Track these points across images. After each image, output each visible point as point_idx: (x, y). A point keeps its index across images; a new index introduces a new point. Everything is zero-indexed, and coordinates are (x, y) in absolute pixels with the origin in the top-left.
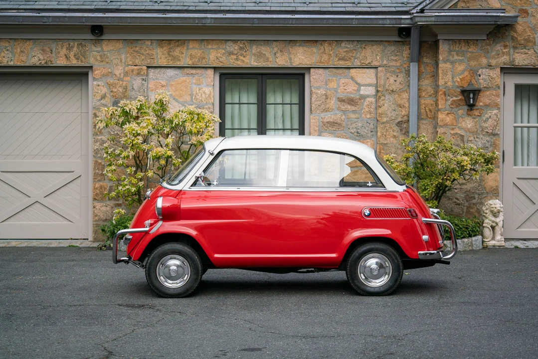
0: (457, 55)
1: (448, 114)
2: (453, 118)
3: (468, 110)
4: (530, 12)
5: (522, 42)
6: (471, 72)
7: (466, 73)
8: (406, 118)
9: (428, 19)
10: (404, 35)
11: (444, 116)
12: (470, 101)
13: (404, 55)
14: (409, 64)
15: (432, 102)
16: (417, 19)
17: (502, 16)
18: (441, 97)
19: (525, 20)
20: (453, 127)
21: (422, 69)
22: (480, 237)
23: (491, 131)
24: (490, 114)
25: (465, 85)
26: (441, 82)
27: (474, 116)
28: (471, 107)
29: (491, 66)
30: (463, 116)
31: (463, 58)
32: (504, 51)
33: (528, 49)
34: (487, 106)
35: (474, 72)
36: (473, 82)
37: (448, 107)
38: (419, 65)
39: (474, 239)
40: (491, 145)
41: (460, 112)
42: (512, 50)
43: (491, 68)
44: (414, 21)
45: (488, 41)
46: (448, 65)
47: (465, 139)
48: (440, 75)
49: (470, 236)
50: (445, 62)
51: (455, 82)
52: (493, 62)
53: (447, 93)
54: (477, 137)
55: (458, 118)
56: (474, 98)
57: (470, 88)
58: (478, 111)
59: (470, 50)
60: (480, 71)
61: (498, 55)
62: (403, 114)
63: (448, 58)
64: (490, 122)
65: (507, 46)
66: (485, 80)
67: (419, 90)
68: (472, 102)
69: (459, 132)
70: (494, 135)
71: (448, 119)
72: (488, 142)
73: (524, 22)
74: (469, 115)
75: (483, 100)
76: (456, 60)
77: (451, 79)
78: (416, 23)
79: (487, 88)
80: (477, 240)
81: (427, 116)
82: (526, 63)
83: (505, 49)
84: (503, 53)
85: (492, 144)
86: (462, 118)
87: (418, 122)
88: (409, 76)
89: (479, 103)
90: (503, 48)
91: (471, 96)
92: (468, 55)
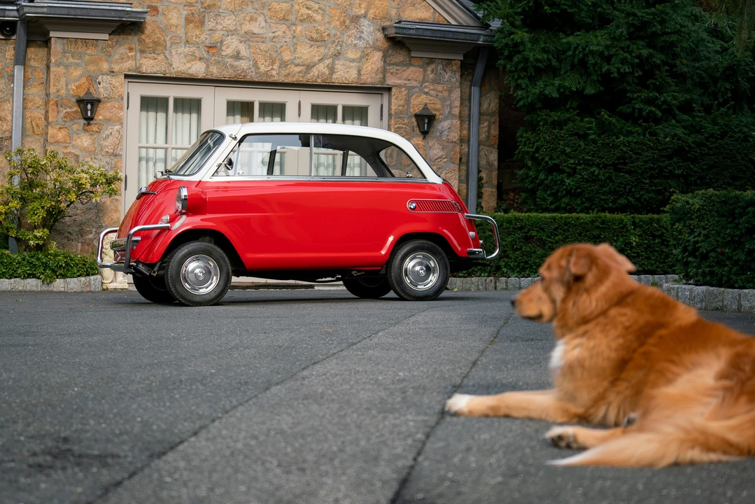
0: (73, 57)
1: (60, 128)
2: (67, 133)
3: (84, 124)
4: (160, 10)
5: (151, 45)
6: (90, 78)
7: (84, 80)
8: (7, 134)
9: (39, 10)
10: (7, 31)
11: (55, 131)
12: (87, 114)
13: (6, 56)
14: (14, 68)
15: (40, 115)
16: (26, 10)
17: (128, 11)
18: (51, 107)
19: (154, 18)
20: (67, 145)
21: (29, 73)
22: (99, 276)
23: (112, 151)
24: (111, 130)
25: (82, 94)
26: (52, 90)
27: (92, 133)
28: (89, 120)
29: (113, 72)
30: (79, 132)
31: (80, 61)
32: (129, 54)
33: (158, 54)
34: (108, 120)
35: (92, 79)
36: (92, 90)
37: (60, 120)
38: (24, 69)
39: (92, 277)
40: (111, 168)
41: (75, 127)
42: (138, 54)
43: (113, 74)
44: (21, 12)
45: (110, 42)
46: (61, 69)
47: (81, 159)
48: (52, 80)
49: (88, 275)
50: (58, 65)
51: (69, 90)
52: (116, 68)
53: (59, 103)
54: (95, 158)
55: (73, 134)
56: (92, 110)
57: (88, 98)
58: (97, 126)
59: (89, 52)
60: (100, 79)
61: (122, 59)
62: (4, 129)
63: (61, 61)
64: (111, 139)
65: (133, 49)
66: (106, 89)
67: (24, 99)
68: (89, 115)
69: (73, 151)
70: (116, 155)
71: (61, 135)
72: (108, 164)
73: (153, 22)
74: (86, 131)
75: (102, 114)
76: (72, 63)
77: (64, 86)
78: (25, 14)
79: (109, 99)
80: (97, 279)
81: (34, 132)
82: (155, 70)
83: (130, 52)
84: (129, 57)
85: (113, 166)
86: (77, 134)
87: (22, 139)
88: (13, 82)
89: (98, 116)
90: (128, 51)
91: (89, 106)
92: (87, 57)
